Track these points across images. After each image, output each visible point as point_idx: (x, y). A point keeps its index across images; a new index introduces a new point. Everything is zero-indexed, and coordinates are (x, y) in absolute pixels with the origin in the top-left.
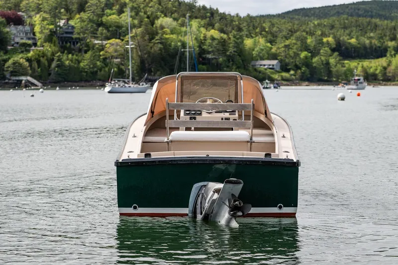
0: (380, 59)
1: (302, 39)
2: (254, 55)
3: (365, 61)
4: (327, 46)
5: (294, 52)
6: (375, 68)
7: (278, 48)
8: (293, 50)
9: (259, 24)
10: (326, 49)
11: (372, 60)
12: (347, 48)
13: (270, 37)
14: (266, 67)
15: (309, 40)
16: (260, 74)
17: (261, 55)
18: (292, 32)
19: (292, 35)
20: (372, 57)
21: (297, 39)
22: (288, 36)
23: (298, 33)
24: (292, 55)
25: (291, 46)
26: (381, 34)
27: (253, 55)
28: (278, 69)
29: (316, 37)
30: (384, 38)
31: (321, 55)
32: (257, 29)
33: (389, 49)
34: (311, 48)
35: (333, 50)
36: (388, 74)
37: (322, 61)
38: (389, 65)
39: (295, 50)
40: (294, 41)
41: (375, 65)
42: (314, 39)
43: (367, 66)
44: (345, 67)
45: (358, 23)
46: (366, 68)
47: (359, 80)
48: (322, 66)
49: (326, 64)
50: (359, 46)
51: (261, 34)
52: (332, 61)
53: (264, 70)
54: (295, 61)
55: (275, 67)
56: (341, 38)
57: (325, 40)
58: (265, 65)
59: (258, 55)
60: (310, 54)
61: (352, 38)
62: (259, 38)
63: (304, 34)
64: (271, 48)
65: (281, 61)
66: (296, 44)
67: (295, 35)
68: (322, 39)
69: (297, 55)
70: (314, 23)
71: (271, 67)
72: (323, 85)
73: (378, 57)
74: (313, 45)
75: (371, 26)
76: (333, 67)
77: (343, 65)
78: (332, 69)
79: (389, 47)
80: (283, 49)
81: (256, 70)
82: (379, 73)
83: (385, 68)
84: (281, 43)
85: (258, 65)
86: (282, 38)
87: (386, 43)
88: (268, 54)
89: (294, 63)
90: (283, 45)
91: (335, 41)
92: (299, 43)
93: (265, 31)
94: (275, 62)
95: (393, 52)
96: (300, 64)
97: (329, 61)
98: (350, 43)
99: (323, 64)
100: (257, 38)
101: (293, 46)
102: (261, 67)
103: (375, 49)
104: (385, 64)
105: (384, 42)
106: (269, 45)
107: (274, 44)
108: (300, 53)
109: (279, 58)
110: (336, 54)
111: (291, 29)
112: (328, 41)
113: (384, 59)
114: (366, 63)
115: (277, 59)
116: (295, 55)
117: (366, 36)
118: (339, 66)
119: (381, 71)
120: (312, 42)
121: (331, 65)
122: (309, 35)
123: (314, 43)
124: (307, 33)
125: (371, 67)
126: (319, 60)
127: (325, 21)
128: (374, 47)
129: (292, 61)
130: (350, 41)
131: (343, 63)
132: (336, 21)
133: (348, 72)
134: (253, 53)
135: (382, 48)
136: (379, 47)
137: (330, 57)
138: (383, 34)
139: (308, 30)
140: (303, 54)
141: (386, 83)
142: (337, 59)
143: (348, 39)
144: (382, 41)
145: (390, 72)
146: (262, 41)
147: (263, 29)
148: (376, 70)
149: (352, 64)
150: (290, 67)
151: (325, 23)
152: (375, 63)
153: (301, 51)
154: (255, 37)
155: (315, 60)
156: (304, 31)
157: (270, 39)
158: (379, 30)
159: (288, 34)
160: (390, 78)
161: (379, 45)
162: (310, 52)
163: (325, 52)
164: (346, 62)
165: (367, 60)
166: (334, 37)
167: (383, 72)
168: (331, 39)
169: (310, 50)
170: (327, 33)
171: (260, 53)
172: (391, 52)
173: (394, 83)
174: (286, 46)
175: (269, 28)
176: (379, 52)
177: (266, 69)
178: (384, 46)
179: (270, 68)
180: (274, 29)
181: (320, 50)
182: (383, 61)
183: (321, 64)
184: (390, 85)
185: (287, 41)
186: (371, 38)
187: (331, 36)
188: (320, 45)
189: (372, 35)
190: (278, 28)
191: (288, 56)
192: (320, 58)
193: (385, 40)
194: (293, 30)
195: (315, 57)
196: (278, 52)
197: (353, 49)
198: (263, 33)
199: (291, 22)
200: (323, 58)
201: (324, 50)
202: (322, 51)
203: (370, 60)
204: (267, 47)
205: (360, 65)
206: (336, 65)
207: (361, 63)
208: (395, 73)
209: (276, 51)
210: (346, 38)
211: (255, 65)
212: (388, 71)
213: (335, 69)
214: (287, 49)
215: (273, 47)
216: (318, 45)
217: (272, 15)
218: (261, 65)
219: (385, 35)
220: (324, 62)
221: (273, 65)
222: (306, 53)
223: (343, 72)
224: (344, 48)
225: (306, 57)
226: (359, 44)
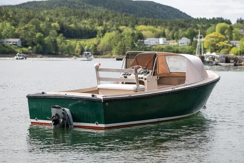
0: (92, 39)
1: (36, 24)
2: (3, 35)
3: (81, 41)
4: (54, 29)
5: (32, 33)
6: (89, 45)
7: (20, 30)
8: (31, 32)
9: (5, 12)
10: (54, 31)
11: (86, 40)
12: (68, 31)
13: (13, 21)
14: (11, 43)
15: (41, 25)
16: (7, 49)
17: (7, 35)
18: (29, 18)
19: (29, 21)
20: (86, 37)
21: (33, 24)
22: (26, 21)
23: (33, 19)
24: (30, 35)
25: (29, 29)
26: (92, 21)
27: (1, 34)
28: (20, 45)
29: (46, 23)
30: (94, 24)
31: (50, 35)
32: (3, 15)
33: (98, 32)
34: (43, 30)
35: (59, 32)
36: (98, 50)
37: (51, 40)
38: (98, 43)
39: (32, 32)
40: (31, 25)
41: (89, 43)
42: (45, 23)
43: (83, 44)
44: (66, 44)
45: (75, 13)
46: (82, 45)
47: (88, 54)
48: (51, 44)
49: (54, 42)
50: (77, 29)
51: (7, 20)
52: (58, 40)
53: (10, 46)
54: (32, 40)
55: (17, 43)
56: (64, 24)
57: (53, 24)
58: (10, 42)
59: (6, 35)
60: (42, 35)
61: (71, 23)
62: (6, 22)
63: (38, 20)
64: (14, 30)
65: (22, 39)
66: (33, 27)
67: (31, 20)
68: (51, 24)
69: (33, 35)
70: (44, 12)
71: (15, 43)
72: (52, 57)
73: (90, 38)
74: (44, 28)
75: (85, 15)
76: (59, 44)
77: (66, 43)
78: (58, 46)
79: (98, 31)
80: (23, 31)
81: (4, 45)
82: (92, 49)
83: (96, 46)
84: (22, 26)
85: (5, 42)
86: (23, 23)
87: (96, 28)
88: (13, 34)
89: (31, 41)
90: (23, 28)
91: (60, 25)
92: (34, 26)
93: (10, 18)
94: (17, 40)
95: (101, 34)
96: (35, 41)
97: (56, 40)
98: (70, 27)
99: (52, 42)
100: (4, 22)
101: (30, 29)
102: (8, 43)
103: (88, 31)
104: (96, 43)
105: (94, 27)
106: (13, 27)
107: (17, 27)
108: (35, 33)
109: (20, 37)
110: (61, 35)
111: (28, 16)
112: (55, 25)
113: (95, 39)
114: (82, 42)
115: (19, 38)
116: (32, 36)
117: (81, 22)
118: (63, 44)
119: (93, 47)
120: (43, 26)
121: (58, 42)
122: (41, 21)
123: (45, 27)
124: (40, 19)
125: (86, 45)
126: (49, 39)
127: (51, 11)
128: (87, 30)
129: (30, 39)
130: (70, 25)
131: (66, 42)
132: (59, 11)
133: (70, 48)
134: (2, 33)
135: (93, 31)
136: (91, 30)
137: (57, 37)
138: (93, 21)
139: (40, 17)
140: (38, 35)
141: (97, 56)
142: (62, 39)
143: (69, 24)
144: (93, 26)
145: (99, 49)
146: (8, 24)
147: (8, 16)
148: (90, 47)
149: (72, 42)
150: (28, 44)
151: (52, 13)
152: (89, 42)
153: (36, 32)
154: (3, 21)
155: (46, 39)
156: (37, 18)
157: (13, 23)
158: (90, 18)
159: (26, 20)
160: (99, 52)
161: (90, 29)
162: (42, 33)
163: (53, 33)
164: (68, 40)
165: (82, 39)
166: (59, 23)
167: (94, 48)
168: (56, 24)
169: (42, 31)
170: (54, 20)
171: (7, 33)
172: (99, 34)
173: (102, 56)
174: (25, 29)
175: (13, 15)
176: (91, 34)
177: (11, 45)
178: (94, 30)
179: (14, 45)
180: (16, 16)
181: (49, 32)
182: (94, 41)
183: (51, 42)
184: (99, 58)
185: (26, 25)
186: (85, 23)
187: (57, 22)
188: (49, 28)
189: (86, 21)
190: (19, 15)
191: (26, 36)
192: (50, 38)
193: (95, 26)
194: (29, 17)
195: (46, 37)
196: (20, 32)
197: (72, 32)
198: (8, 18)
199: (27, 11)
200: (52, 38)
201: (53, 32)
202: (50, 33)
203: (84, 40)
204: (12, 29)
205: (78, 43)
206: (61, 43)
207: (78, 42)
208: (103, 49)
209: (18, 32)
210: (67, 24)
211: (3, 42)
212: (98, 48)
213: (61, 46)
214: (26, 31)
215: (16, 29)
216: (48, 28)
217: (12, 6)
218: (7, 42)
219: (95, 22)
220: (53, 41)
221: (16, 42)
222: (40, 33)
223: (66, 48)
224: (66, 30)
225: (40, 37)
226: (76, 28)
